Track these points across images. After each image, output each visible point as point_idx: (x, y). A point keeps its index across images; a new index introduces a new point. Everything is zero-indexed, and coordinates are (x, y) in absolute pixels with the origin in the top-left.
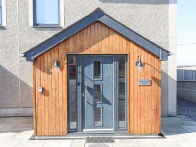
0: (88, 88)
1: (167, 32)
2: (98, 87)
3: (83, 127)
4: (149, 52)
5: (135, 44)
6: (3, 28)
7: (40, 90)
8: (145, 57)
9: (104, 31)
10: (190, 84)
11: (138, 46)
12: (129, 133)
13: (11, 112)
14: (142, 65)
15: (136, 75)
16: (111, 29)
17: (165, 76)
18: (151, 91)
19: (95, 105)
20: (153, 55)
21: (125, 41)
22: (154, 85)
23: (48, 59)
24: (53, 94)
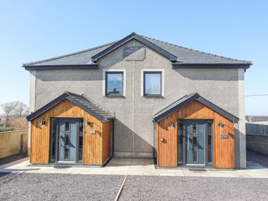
0: (190, 139)
1: (238, 100)
2: (195, 138)
3: (186, 163)
4: (226, 118)
5: (218, 113)
6: (124, 97)
7: (162, 140)
8: (224, 121)
9: (199, 106)
10: (259, 138)
11: (220, 114)
12: (215, 167)
13: (127, 154)
14: (223, 126)
15: (218, 132)
16: (203, 104)
17: (237, 131)
18: (228, 142)
19: (193, 149)
20: (229, 120)
21: (212, 112)
22: (230, 138)
23: (166, 122)
24: (169, 142)
